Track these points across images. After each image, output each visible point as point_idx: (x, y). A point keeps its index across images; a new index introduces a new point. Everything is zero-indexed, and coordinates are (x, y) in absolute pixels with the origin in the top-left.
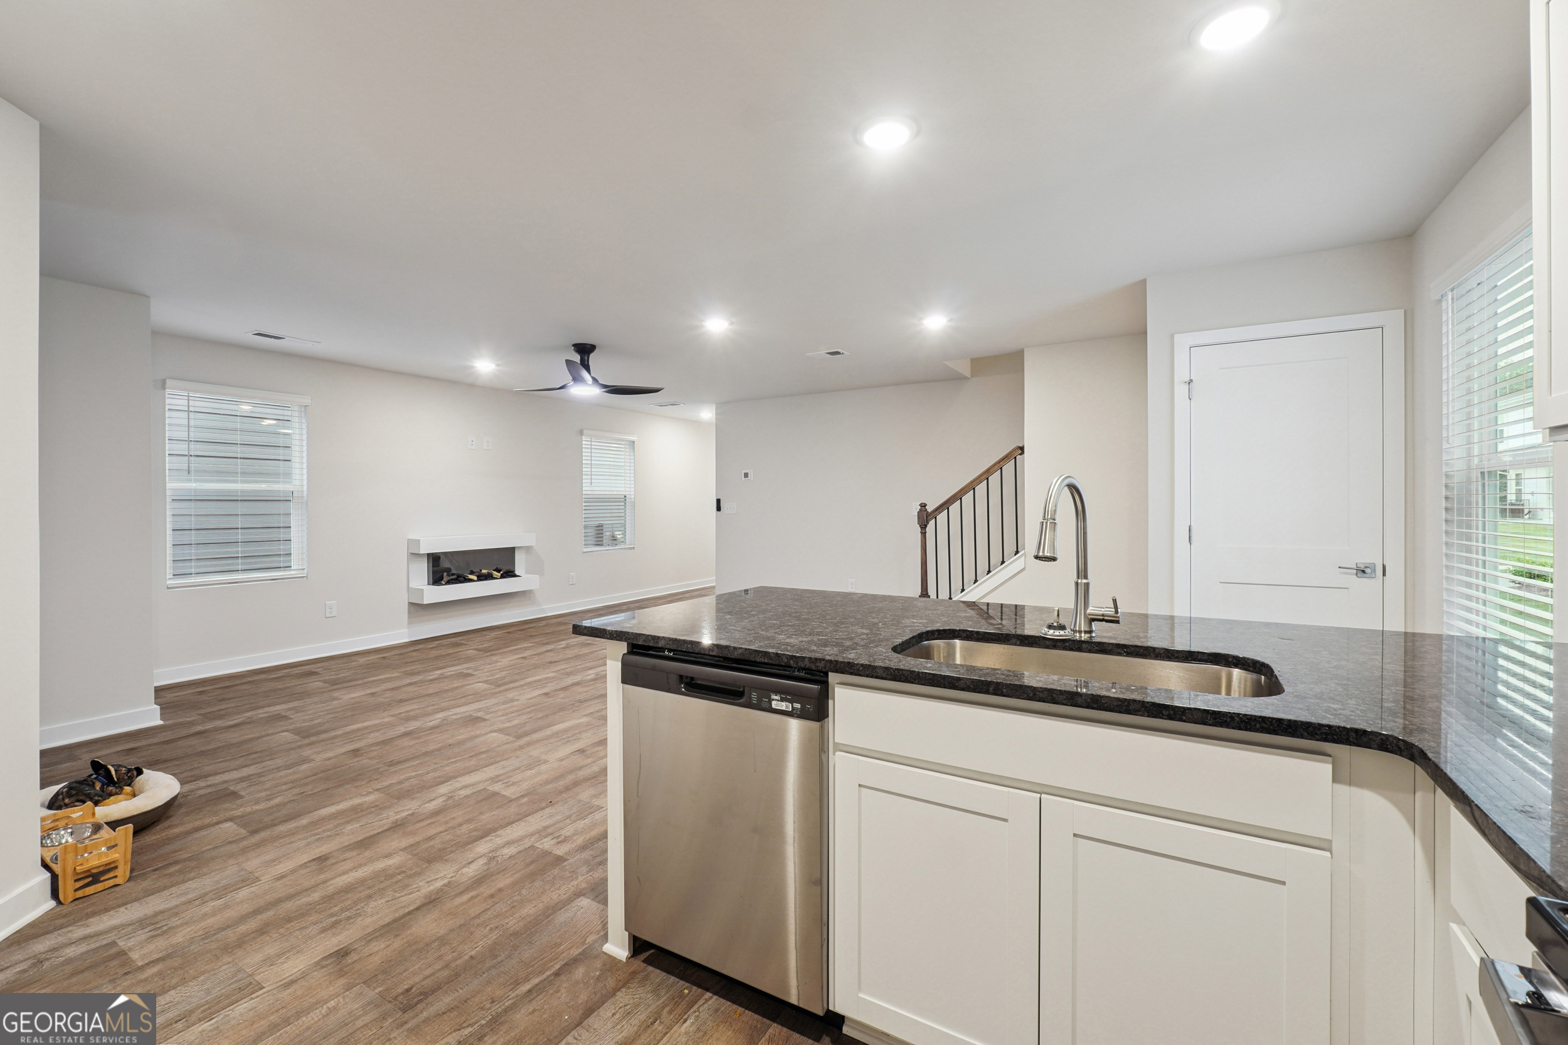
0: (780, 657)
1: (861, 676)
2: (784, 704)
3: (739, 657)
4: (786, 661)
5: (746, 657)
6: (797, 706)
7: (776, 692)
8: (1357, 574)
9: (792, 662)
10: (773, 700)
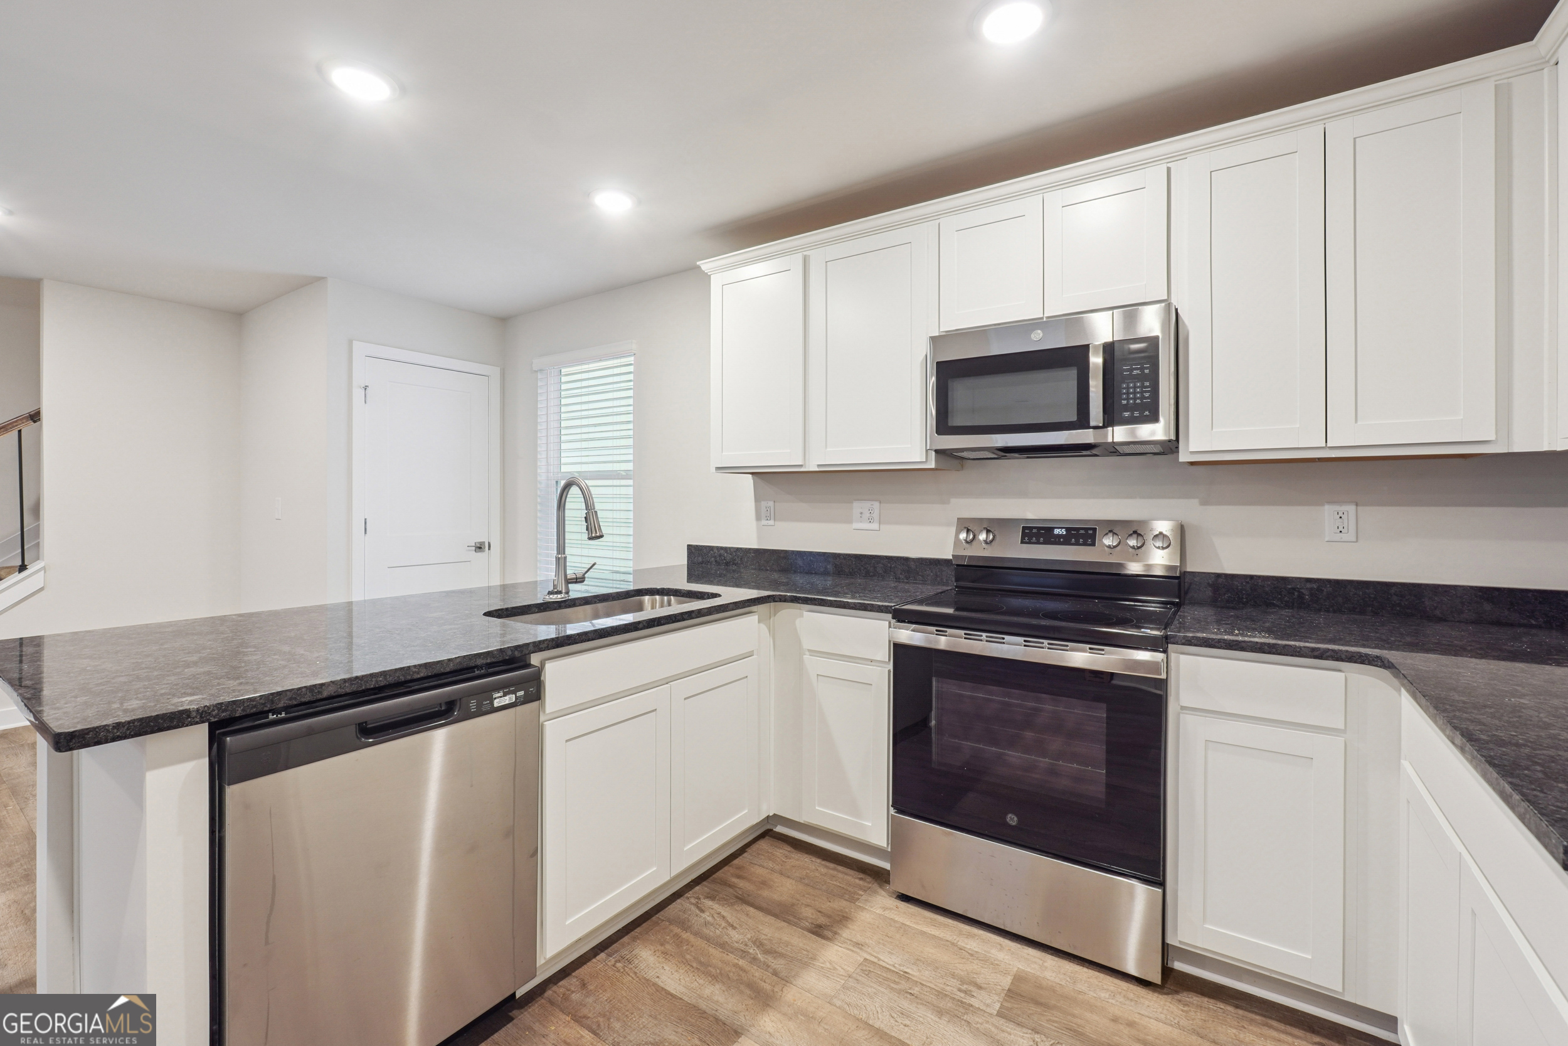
0: (504, 651)
1: (577, 643)
2: (507, 698)
3: (455, 668)
4: (511, 653)
5: (465, 665)
6: (521, 693)
7: (497, 690)
8: (475, 550)
9: (516, 653)
10: (495, 698)
